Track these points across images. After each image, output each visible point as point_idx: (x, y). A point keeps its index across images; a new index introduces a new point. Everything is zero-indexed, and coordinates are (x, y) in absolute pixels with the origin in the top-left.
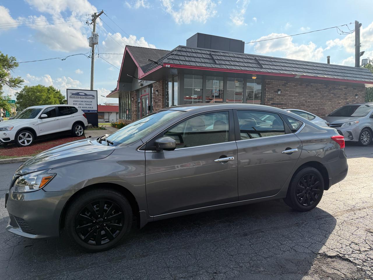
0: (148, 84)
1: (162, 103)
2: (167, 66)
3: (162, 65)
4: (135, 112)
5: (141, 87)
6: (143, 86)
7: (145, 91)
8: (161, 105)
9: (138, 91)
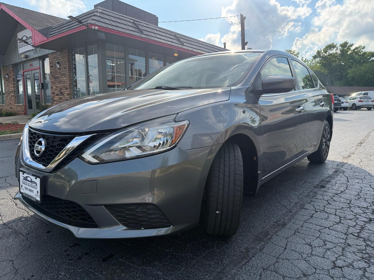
0: (40, 55)
1: (68, 78)
2: (93, 27)
3: (86, 26)
4: (12, 93)
5: (24, 59)
6: (28, 59)
7: (31, 65)
8: (66, 80)
9: (16, 66)
